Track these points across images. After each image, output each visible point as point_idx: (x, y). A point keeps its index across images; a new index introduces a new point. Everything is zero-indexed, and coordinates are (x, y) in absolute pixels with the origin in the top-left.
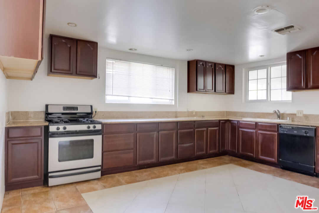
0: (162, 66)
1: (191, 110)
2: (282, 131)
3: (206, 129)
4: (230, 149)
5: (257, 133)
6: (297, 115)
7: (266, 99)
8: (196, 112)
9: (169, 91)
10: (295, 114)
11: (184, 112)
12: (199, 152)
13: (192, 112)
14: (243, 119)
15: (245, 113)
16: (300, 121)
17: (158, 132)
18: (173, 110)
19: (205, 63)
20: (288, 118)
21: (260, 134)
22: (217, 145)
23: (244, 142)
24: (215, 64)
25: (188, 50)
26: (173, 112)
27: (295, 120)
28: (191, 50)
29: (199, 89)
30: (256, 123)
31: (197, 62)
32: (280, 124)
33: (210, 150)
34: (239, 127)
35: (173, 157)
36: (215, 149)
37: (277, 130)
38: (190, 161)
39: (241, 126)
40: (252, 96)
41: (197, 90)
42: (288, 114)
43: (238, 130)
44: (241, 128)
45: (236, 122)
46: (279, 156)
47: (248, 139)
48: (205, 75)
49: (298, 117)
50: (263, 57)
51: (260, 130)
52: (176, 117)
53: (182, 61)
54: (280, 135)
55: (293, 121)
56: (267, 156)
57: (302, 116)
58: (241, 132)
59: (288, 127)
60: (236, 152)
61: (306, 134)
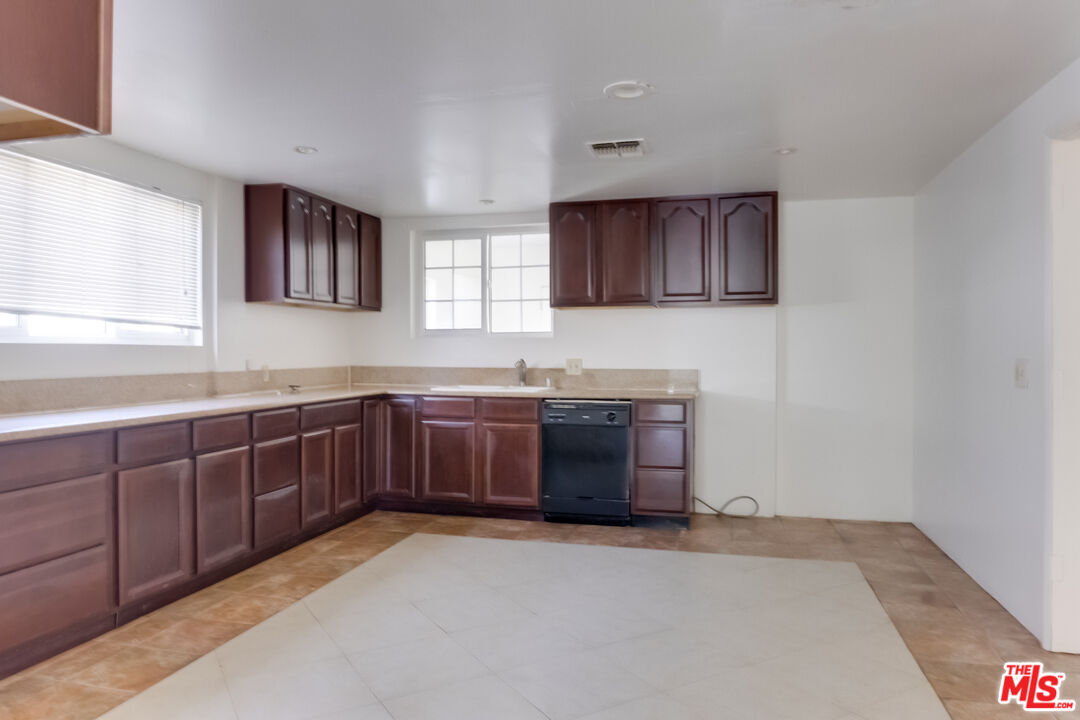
0: (156, 189)
1: (256, 366)
2: (551, 417)
3: (329, 431)
4: (388, 487)
5: (479, 430)
6: (569, 373)
7: (480, 327)
8: (273, 373)
9: (186, 293)
10: (562, 370)
11: (238, 373)
12: (312, 514)
13: (260, 374)
14: (433, 389)
15: (420, 370)
16: (573, 389)
17: (193, 458)
18: (199, 367)
19: (312, 199)
20: (548, 381)
21: (489, 433)
22: (358, 481)
23: (436, 460)
24: (334, 208)
25: (298, 150)
26: (201, 374)
27: (563, 385)
28: (311, 151)
29: (295, 292)
30: (476, 400)
31: (284, 193)
32: (544, 399)
33: (341, 501)
34: (421, 416)
35: (242, 547)
36: (354, 496)
37: (536, 417)
38: (284, 550)
39: (427, 411)
40: (434, 319)
41: (287, 294)
42: (545, 369)
43: (420, 426)
44: (429, 417)
45: (411, 401)
46: (544, 486)
47: (451, 452)
48: (308, 241)
49: (571, 376)
50: (490, 205)
51: (488, 419)
52: (212, 394)
53: (228, 180)
54: (545, 429)
55: (558, 388)
56: (512, 493)
57: (579, 373)
58: (427, 432)
59: (566, 407)
60: (413, 496)
61: (610, 420)
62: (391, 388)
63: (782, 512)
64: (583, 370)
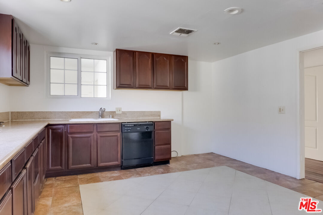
5: (95, 137)
19: (19, 27)
20: (111, 116)
21: (100, 138)
27: (115, 117)
34: (67, 132)
39: (70, 131)
43: (67, 137)
44: (71, 133)
51: (99, 132)
57: (121, 113)
58: (71, 140)
59: (131, 125)
60: (64, 168)
61: (147, 129)
62: (51, 121)
63: (183, 155)
64: (122, 112)
